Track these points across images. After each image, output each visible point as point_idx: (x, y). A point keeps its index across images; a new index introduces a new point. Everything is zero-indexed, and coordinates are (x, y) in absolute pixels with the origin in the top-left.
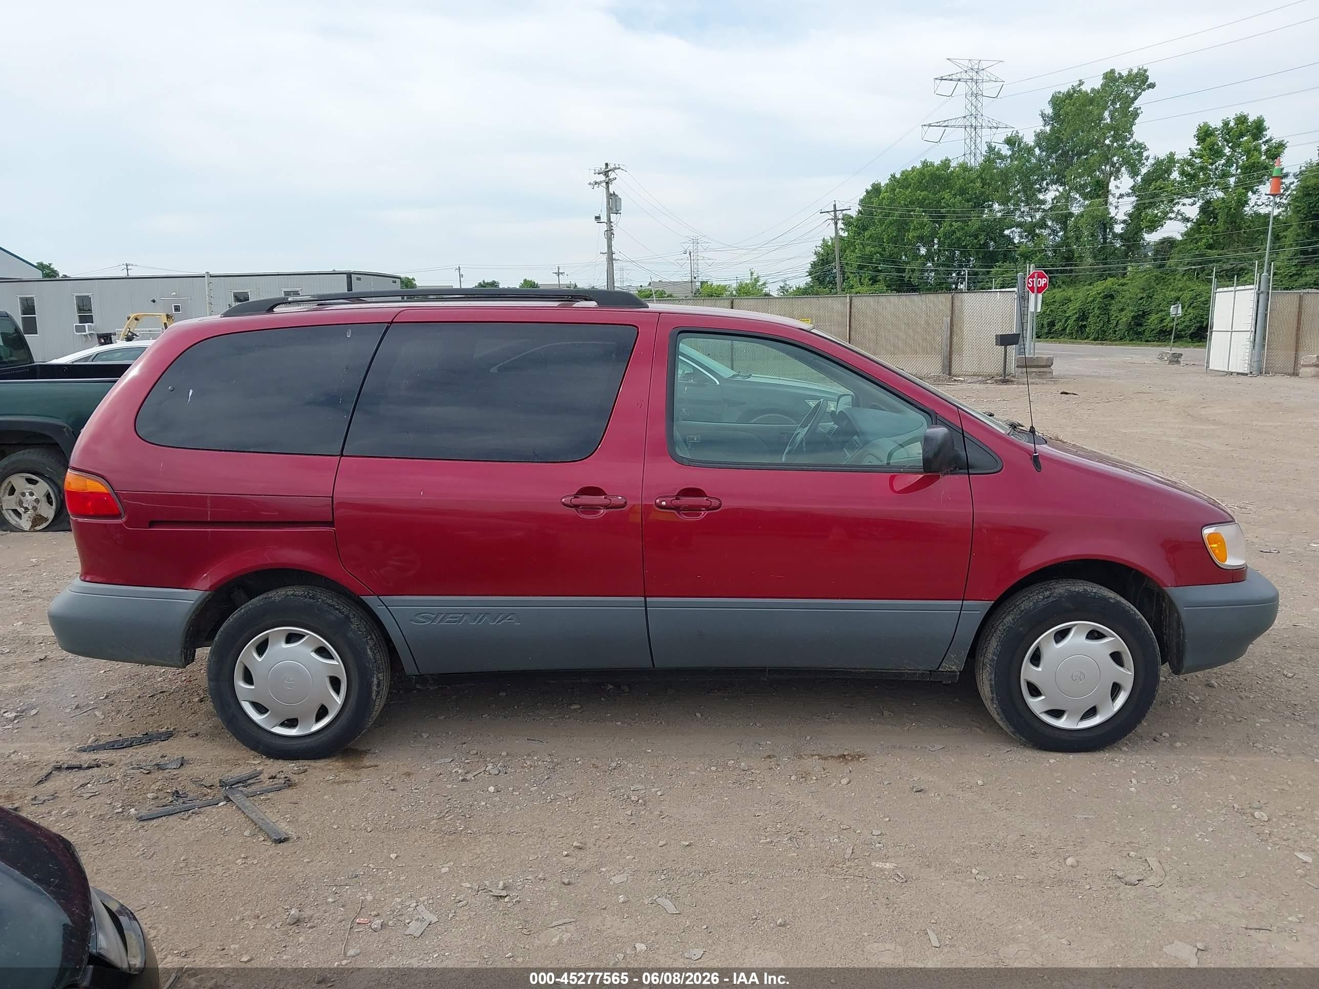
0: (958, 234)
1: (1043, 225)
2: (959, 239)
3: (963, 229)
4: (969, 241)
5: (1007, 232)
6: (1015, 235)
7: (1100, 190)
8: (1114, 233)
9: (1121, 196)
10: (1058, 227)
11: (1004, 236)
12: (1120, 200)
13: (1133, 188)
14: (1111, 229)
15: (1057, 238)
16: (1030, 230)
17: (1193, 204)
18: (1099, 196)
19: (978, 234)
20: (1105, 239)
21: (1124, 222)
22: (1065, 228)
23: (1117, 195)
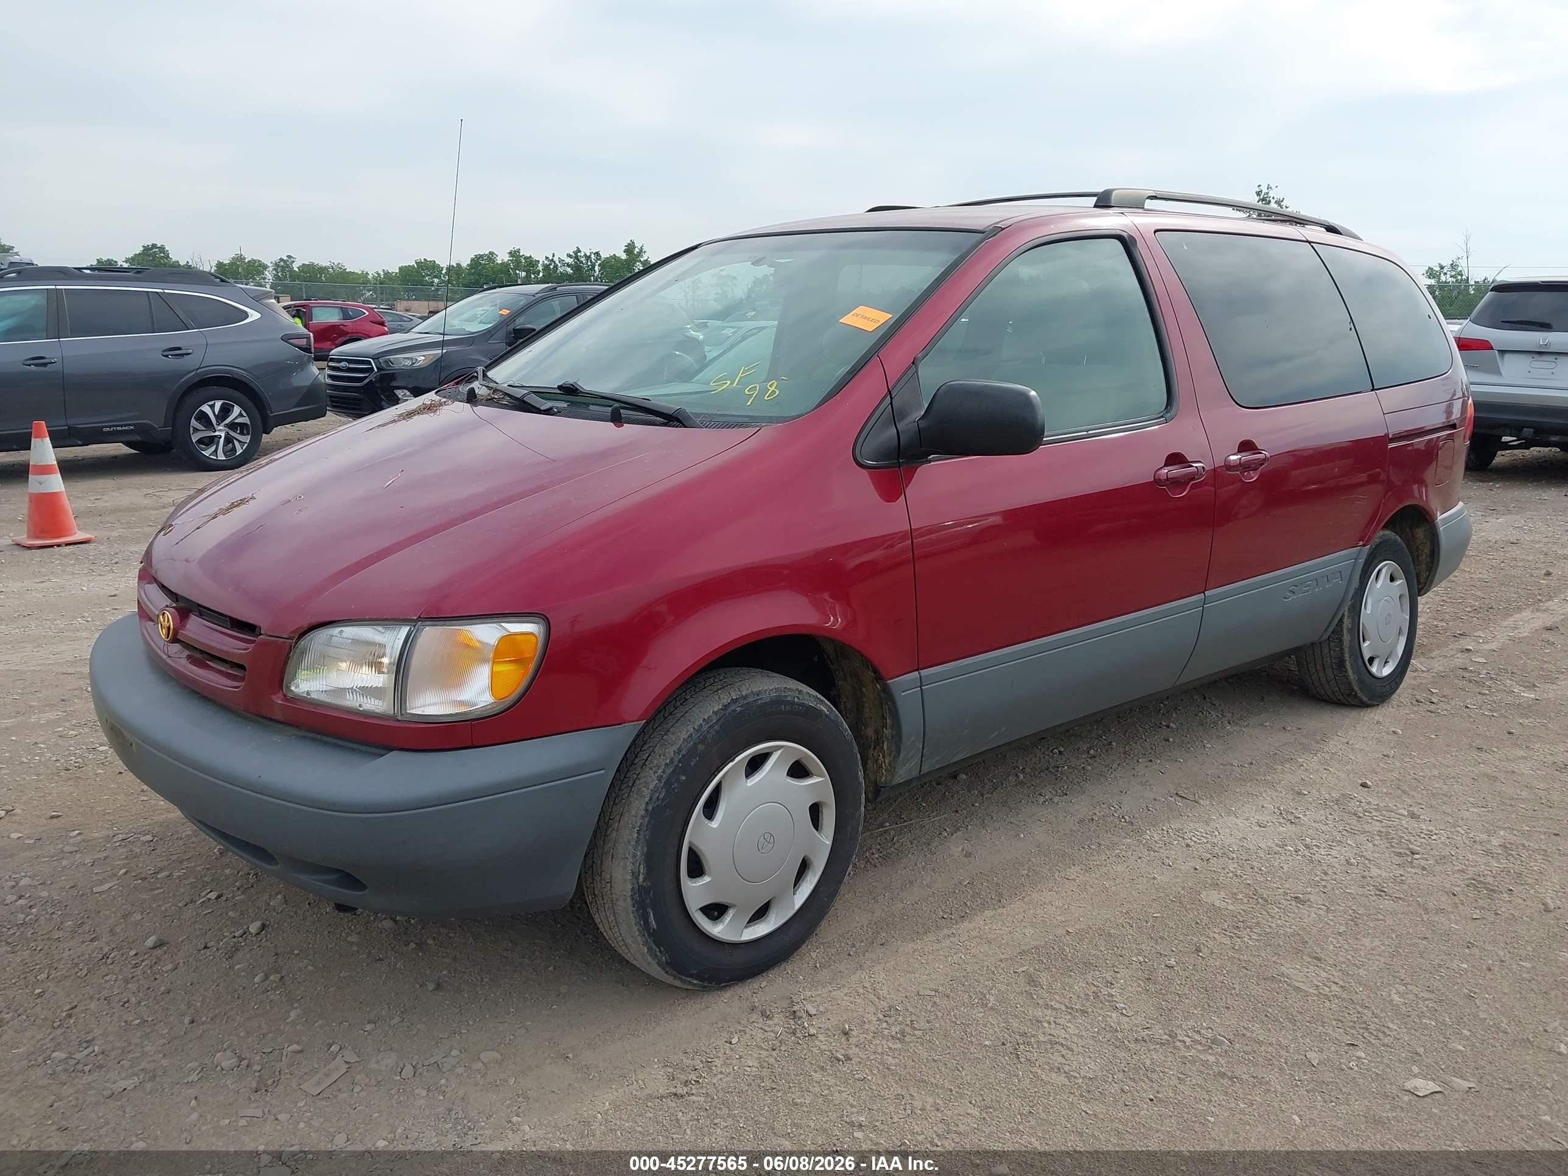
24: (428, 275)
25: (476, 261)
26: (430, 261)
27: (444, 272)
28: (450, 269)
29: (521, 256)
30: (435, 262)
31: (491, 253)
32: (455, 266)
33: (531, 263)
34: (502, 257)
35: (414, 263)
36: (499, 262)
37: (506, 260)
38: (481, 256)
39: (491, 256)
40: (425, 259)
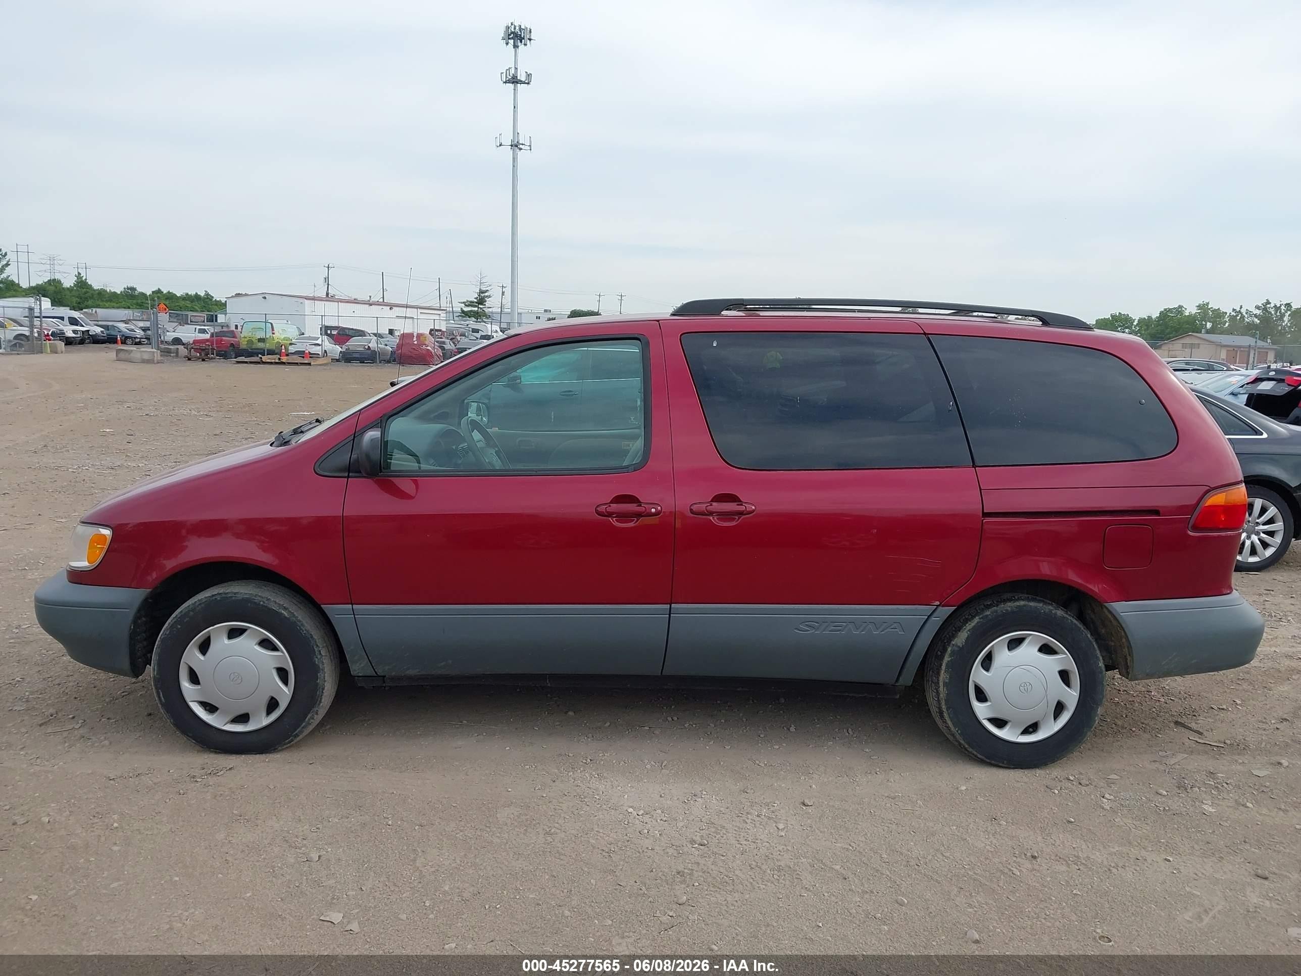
24: (1121, 326)
25: (1164, 314)
26: (1124, 315)
27: (1135, 324)
28: (1141, 321)
29: (1209, 309)
30: (1128, 315)
31: (1180, 307)
32: (1146, 318)
33: (1218, 315)
34: (1191, 309)
35: (1109, 316)
36: (1187, 314)
37: (1193, 312)
38: (1170, 310)
39: (1180, 310)
40: (1120, 313)
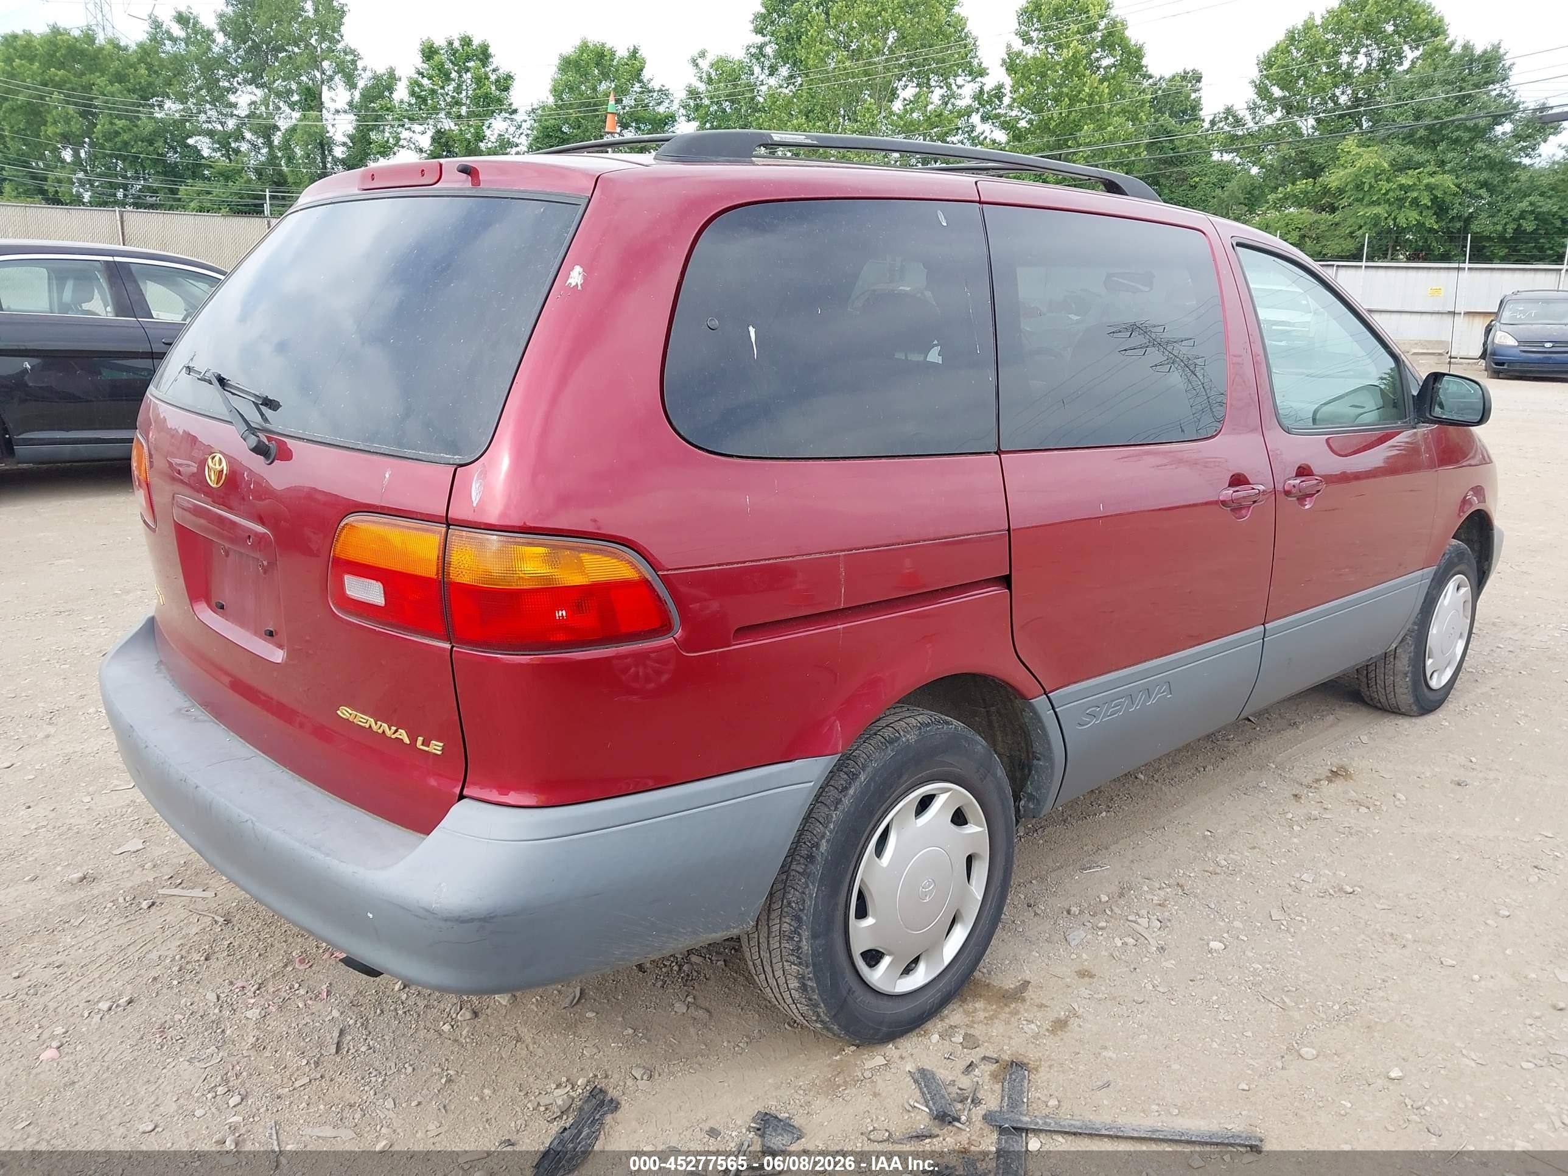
0: (126, 137)
1: (240, 137)
2: (126, 144)
3: (130, 130)
4: (142, 147)
5: (190, 141)
6: (205, 146)
7: (312, 100)
8: (333, 157)
9: (337, 112)
10: (261, 140)
11: (188, 146)
12: (337, 117)
13: (350, 104)
14: (330, 151)
15: (259, 156)
16: (224, 141)
17: (424, 133)
18: (311, 108)
19: (153, 139)
20: (324, 163)
21: (344, 144)
22: (269, 143)
23: (332, 110)
